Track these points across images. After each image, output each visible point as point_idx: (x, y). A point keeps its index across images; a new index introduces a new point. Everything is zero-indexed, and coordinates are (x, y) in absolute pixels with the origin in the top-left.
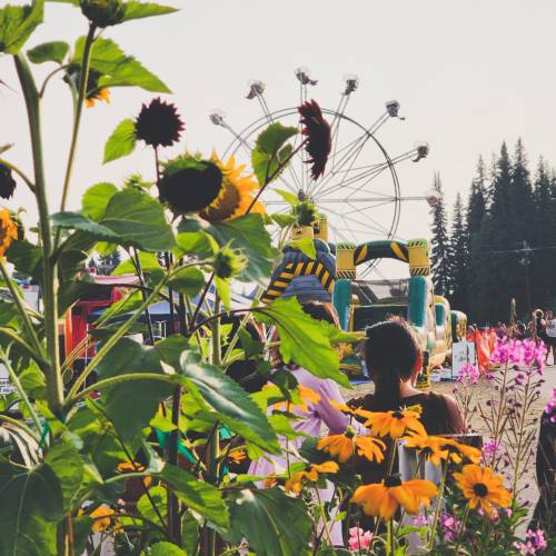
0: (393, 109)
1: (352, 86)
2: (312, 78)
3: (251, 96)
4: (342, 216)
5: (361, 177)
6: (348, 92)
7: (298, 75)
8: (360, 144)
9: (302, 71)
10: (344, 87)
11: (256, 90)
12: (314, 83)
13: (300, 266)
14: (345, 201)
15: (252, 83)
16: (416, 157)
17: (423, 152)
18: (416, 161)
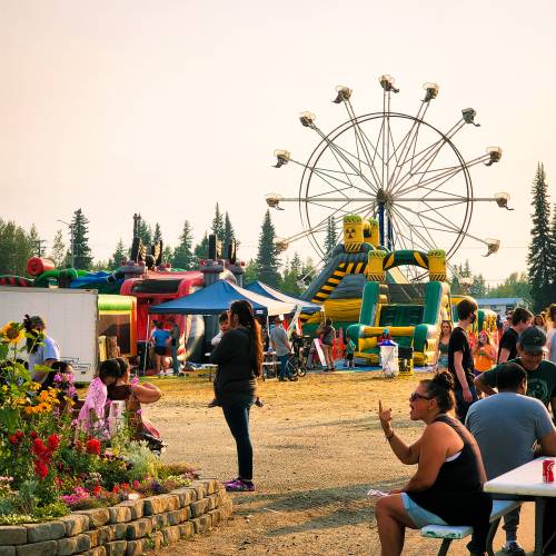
0: (469, 116)
1: (431, 93)
2: (396, 86)
3: (338, 101)
4: (418, 214)
5: (437, 178)
6: (427, 99)
7: (382, 83)
8: (437, 148)
9: (387, 78)
10: (424, 94)
11: (343, 96)
12: (396, 91)
13: (351, 266)
14: (422, 200)
15: (340, 89)
16: (487, 162)
17: (495, 157)
18: (490, 164)
